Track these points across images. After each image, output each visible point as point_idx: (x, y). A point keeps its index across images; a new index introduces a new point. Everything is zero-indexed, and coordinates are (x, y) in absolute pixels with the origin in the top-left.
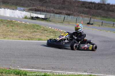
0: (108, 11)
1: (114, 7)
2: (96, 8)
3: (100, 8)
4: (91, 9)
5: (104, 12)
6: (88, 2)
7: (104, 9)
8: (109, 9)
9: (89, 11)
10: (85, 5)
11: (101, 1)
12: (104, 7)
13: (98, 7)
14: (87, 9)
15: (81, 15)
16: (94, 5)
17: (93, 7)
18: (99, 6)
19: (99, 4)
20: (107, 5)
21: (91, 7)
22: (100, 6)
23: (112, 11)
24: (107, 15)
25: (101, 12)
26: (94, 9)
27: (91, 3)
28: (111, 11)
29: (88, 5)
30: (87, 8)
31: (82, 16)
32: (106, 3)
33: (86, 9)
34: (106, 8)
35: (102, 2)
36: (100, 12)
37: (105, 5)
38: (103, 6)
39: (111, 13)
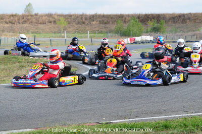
0: (37, 23)
1: (44, 18)
2: (20, 22)
3: (26, 21)
4: (14, 23)
5: (32, 26)
6: (7, 15)
7: (32, 22)
8: (39, 21)
9: (11, 27)
10: (5, 20)
11: (25, 12)
12: (31, 19)
13: (23, 20)
14: (8, 25)
15: (4, 34)
16: (16, 18)
17: (16, 20)
18: (23, 18)
19: (23, 16)
20: (35, 16)
21: (13, 22)
22: (25, 18)
23: (43, 23)
24: (37, 29)
25: (28, 27)
26: (18, 23)
27: (12, 15)
28: (41, 23)
29: (9, 19)
30: (7, 23)
31: (7, 35)
32: (33, 13)
33: (6, 25)
34: (34, 20)
35: (27, 13)
36: (26, 27)
37: (32, 16)
38: (29, 17)
39: (41, 26)
